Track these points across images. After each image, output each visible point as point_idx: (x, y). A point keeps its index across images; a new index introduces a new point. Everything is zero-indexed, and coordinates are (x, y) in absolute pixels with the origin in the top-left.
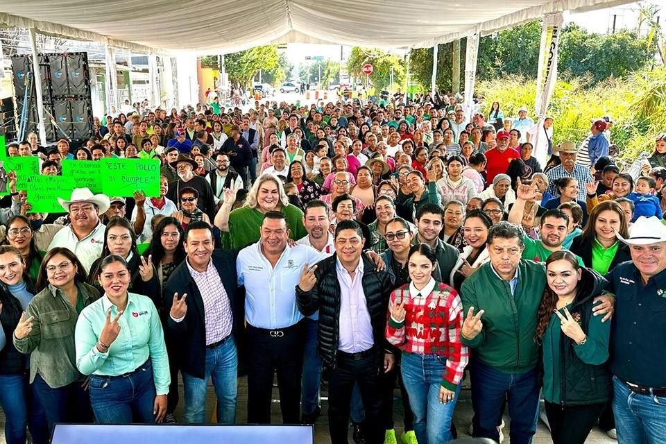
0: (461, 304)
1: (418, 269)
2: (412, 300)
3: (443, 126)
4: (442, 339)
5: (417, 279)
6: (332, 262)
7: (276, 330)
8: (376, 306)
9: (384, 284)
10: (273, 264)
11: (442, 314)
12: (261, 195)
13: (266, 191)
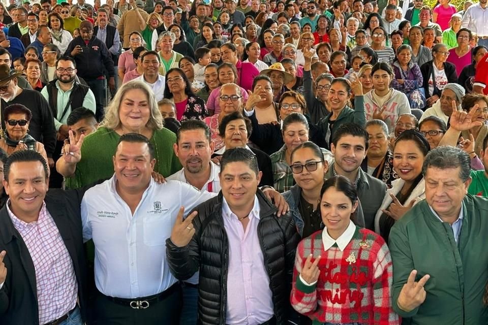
0: (389, 255)
1: (333, 211)
2: (325, 254)
3: (371, 24)
4: (365, 302)
5: (333, 224)
6: (216, 206)
7: (139, 299)
8: (276, 263)
9: (287, 234)
10: (133, 208)
11: (364, 269)
12: (124, 109)
13: (131, 103)
